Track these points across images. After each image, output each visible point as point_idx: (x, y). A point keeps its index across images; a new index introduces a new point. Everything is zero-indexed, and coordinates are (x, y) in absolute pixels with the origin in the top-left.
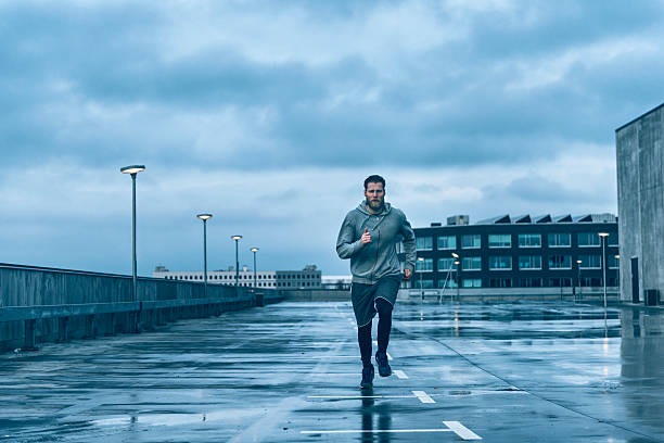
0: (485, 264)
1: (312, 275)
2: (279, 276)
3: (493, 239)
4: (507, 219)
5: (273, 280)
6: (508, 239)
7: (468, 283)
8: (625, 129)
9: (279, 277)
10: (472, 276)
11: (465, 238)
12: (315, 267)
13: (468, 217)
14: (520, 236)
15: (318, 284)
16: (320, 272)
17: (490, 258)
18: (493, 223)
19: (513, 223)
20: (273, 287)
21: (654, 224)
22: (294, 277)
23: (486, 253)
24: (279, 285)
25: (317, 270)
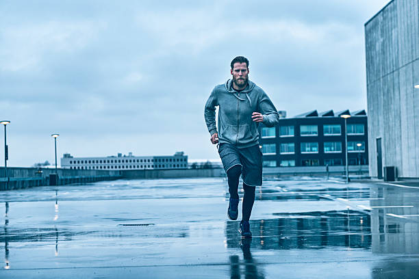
0: (298, 149)
1: (181, 158)
2: (156, 159)
3: (303, 129)
4: (315, 113)
5: (152, 163)
6: (315, 129)
7: (284, 164)
8: (371, 22)
9: (156, 161)
10: (288, 158)
11: (282, 129)
12: (183, 153)
13: (285, 113)
14: (325, 127)
15: (185, 165)
16: (187, 157)
17: (301, 144)
18: (304, 117)
19: (320, 116)
20: (151, 168)
21: (392, 106)
22: (167, 160)
23: (299, 140)
24: (156, 166)
25: (185, 155)
